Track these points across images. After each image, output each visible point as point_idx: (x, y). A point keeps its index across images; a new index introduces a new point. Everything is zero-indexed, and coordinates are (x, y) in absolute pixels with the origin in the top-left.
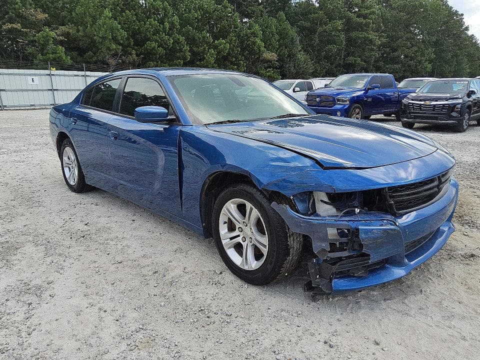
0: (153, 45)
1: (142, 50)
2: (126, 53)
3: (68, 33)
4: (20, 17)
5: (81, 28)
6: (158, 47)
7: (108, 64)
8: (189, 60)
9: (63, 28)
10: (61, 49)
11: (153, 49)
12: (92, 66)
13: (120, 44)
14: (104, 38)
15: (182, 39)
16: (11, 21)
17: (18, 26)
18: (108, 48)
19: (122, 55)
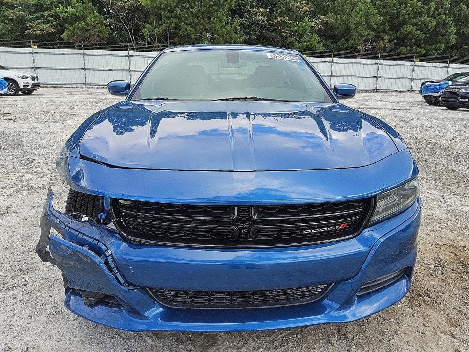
0: (409, 29)
1: (398, 34)
2: (378, 38)
3: (327, 22)
4: (289, 10)
5: (338, 16)
6: (416, 31)
7: (358, 51)
8: (453, 43)
9: (323, 17)
10: (317, 37)
11: (410, 33)
12: (342, 53)
13: (373, 30)
14: (357, 25)
15: (449, 20)
16: (281, 15)
17: (285, 18)
18: (360, 35)
19: (373, 41)
